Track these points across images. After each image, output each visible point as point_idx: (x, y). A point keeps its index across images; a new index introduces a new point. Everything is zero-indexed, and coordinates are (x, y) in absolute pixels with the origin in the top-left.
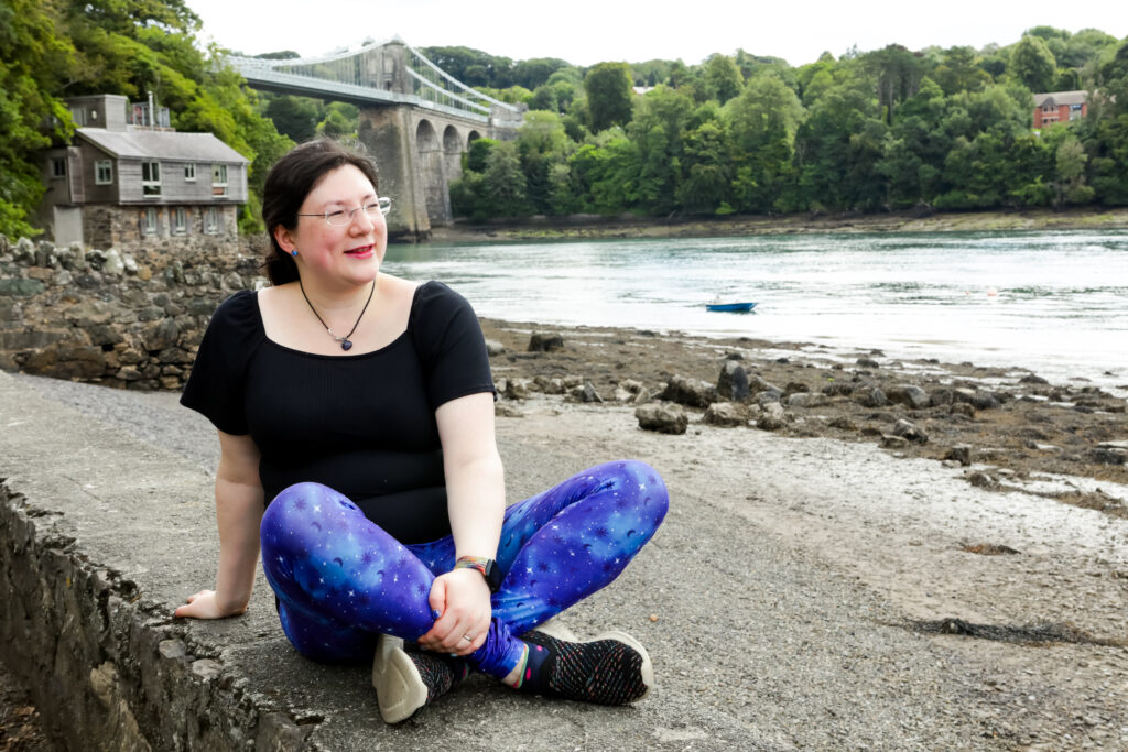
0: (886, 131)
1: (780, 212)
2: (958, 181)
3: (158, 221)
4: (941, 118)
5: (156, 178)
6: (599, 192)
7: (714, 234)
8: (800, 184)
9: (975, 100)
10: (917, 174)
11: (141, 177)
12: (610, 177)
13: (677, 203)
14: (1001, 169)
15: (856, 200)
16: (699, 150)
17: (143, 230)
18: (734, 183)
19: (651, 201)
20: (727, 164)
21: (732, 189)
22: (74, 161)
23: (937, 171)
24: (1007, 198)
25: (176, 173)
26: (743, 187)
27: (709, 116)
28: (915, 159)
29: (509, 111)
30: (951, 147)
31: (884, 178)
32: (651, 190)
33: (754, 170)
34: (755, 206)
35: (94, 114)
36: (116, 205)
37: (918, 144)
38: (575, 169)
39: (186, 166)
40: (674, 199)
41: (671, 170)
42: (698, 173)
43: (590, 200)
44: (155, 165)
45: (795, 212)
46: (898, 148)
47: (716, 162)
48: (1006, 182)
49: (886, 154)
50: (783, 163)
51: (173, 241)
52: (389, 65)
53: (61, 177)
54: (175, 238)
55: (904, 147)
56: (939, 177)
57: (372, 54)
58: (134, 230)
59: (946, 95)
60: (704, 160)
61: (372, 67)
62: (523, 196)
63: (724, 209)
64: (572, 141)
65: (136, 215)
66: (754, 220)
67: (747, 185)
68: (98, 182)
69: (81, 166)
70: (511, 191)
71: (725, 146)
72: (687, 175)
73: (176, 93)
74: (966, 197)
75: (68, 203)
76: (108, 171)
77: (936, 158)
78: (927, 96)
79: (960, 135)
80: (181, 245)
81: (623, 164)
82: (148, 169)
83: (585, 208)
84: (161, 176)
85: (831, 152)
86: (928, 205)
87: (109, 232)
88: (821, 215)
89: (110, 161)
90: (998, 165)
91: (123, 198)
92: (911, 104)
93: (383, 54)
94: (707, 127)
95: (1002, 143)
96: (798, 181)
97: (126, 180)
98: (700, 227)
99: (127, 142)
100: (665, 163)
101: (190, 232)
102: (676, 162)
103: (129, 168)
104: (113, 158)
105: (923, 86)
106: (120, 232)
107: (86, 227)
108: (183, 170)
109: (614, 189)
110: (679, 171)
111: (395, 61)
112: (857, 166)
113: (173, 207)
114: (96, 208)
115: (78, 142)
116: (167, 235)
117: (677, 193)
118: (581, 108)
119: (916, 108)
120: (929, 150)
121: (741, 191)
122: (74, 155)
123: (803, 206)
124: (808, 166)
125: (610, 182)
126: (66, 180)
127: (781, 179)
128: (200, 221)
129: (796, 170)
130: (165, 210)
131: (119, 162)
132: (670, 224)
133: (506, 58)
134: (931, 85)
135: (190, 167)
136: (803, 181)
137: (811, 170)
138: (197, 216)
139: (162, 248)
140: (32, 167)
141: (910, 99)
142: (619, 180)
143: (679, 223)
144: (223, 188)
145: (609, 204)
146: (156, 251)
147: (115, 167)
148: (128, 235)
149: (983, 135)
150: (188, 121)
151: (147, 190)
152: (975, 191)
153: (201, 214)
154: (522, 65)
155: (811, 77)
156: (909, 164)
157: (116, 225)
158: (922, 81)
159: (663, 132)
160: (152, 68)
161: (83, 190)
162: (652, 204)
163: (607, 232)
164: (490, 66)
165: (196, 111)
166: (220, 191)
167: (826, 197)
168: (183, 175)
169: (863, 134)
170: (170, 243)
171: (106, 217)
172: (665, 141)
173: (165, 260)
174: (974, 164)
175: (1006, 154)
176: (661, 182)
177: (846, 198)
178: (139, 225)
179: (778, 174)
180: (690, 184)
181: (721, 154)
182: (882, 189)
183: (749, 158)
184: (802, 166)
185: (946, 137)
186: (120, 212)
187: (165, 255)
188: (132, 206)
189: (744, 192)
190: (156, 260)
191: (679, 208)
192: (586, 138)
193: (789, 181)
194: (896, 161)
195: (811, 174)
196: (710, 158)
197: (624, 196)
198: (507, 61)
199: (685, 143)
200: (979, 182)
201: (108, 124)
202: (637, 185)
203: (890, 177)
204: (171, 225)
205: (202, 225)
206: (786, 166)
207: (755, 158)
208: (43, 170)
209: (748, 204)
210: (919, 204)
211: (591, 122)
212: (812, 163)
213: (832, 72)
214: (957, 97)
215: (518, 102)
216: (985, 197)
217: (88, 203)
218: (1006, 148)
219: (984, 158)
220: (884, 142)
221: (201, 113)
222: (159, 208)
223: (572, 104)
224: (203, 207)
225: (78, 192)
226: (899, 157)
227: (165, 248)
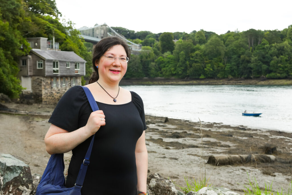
0: (252, 54)
1: (219, 78)
2: (274, 70)
3: (57, 82)
4: (269, 51)
5: (57, 67)
6: (164, 71)
7: (199, 84)
8: (225, 70)
9: (279, 46)
10: (261, 68)
11: (52, 67)
12: (167, 66)
13: (188, 75)
14: (287, 67)
15: (242, 75)
16: (195, 59)
17: (52, 85)
18: (205, 69)
19: (180, 74)
20: (203, 63)
21: (205, 71)
22: (30, 61)
23: (267, 67)
24: (289, 75)
25: (64, 65)
26: (208, 70)
27: (198, 49)
28: (261, 63)
29: (136, 46)
30: (272, 60)
31: (251, 68)
32: (180, 71)
33: (211, 65)
34: (212, 76)
35: (36, 44)
36: (44, 76)
37: (262, 58)
38: (157, 64)
39: (67, 63)
40: (187, 73)
41: (186, 65)
42: (194, 66)
43: (161, 73)
44: (57, 62)
45: (224, 78)
46: (256, 60)
47: (200, 63)
48: (289, 71)
49: (252, 61)
50: (220, 63)
51: (61, 89)
52: (102, 32)
53: (25, 66)
54: (62, 88)
55: (257, 59)
56: (268, 68)
57: (97, 28)
58: (49, 85)
59: (270, 44)
60: (196, 62)
61: (97, 32)
62: (141, 71)
63: (202, 77)
64: (156, 55)
65: (50, 80)
66: (211, 80)
67: (209, 70)
68: (38, 68)
69: (32, 62)
70: (138, 70)
71: (202, 58)
72: (191, 66)
73: (60, 37)
74: (277, 75)
75: (27, 75)
76: (41, 64)
77: (267, 63)
78: (264, 44)
79: (274, 56)
80: (64, 90)
81: (171, 62)
82: (55, 64)
83: (160, 76)
84: (59, 66)
85: (235, 60)
86: (264, 77)
87: (41, 86)
88: (231, 79)
89: (43, 61)
90: (286, 65)
91: (46, 74)
92: (259, 46)
93: (101, 28)
94: (197, 52)
95: (288, 59)
96: (224, 69)
97: (48, 68)
98: (195, 82)
99: (48, 54)
100: (184, 63)
101: (67, 86)
102: (187, 63)
103: (49, 64)
104: (44, 60)
105: (263, 41)
106: (45, 86)
107: (32, 84)
108: (66, 64)
109: (169, 70)
110: (188, 65)
111: (104, 30)
112: (243, 65)
113: (62, 77)
114: (37, 77)
115: (31, 54)
116: (60, 87)
117: (188, 72)
118: (158, 46)
119: (261, 48)
120: (265, 60)
121: (207, 71)
122: (30, 58)
123: (226, 76)
124: (228, 64)
125: (167, 68)
126: (26, 67)
127: (219, 68)
128: (70, 82)
129: (224, 66)
130: (59, 78)
131: (46, 61)
132: (186, 81)
133: (133, 31)
134: (265, 41)
135: (68, 63)
136: (226, 69)
137: (229, 66)
138: (69, 80)
139: (58, 91)
140: (15, 62)
141: (259, 45)
142: (170, 67)
143: (188, 81)
144: (78, 71)
145: (167, 74)
146: (56, 92)
147: (44, 63)
148: (47, 87)
149: (282, 56)
150: (64, 47)
151: (54, 71)
152: (279, 73)
153: (70, 79)
154: (138, 33)
155: (227, 38)
156: (259, 64)
157: (44, 83)
158: (263, 40)
159: (184, 53)
160: (52, 29)
161: (32, 70)
162: (180, 75)
163: (167, 83)
164: (128, 33)
165: (66, 44)
166: (77, 72)
167: (233, 74)
168: (66, 66)
169: (245, 55)
170: (60, 90)
171: (40, 81)
172: (184, 56)
173: (59, 96)
174: (279, 65)
175: (289, 62)
176: (183, 68)
177: (239, 74)
178: (51, 83)
179: (219, 67)
180: (191, 69)
181: (201, 60)
182: (250, 72)
183: (210, 62)
184: (226, 64)
185: (270, 57)
186: (45, 79)
187: (59, 94)
188: (49, 77)
189: (208, 72)
190: (56, 96)
191: (188, 76)
192: (160, 55)
193: (222, 69)
194: (255, 63)
195: (229, 67)
196: (198, 61)
197: (172, 72)
198: (134, 32)
199: (191, 57)
200: (280, 70)
201: (41, 48)
202: (175, 69)
203: (253, 68)
204: (61, 83)
205: (71, 83)
206: (221, 64)
207: (212, 62)
208: (19, 63)
209: (209, 75)
210: (262, 77)
211: (161, 50)
212: (229, 64)
213: (234, 36)
214: (273, 45)
215: (139, 44)
216: (282, 75)
217: (34, 75)
218: (289, 60)
219: (282, 63)
220: (251, 58)
221: (68, 45)
222: (57, 77)
223: (155, 44)
224: (71, 77)
225: (30, 71)
226: (256, 62)
227: (59, 92)
